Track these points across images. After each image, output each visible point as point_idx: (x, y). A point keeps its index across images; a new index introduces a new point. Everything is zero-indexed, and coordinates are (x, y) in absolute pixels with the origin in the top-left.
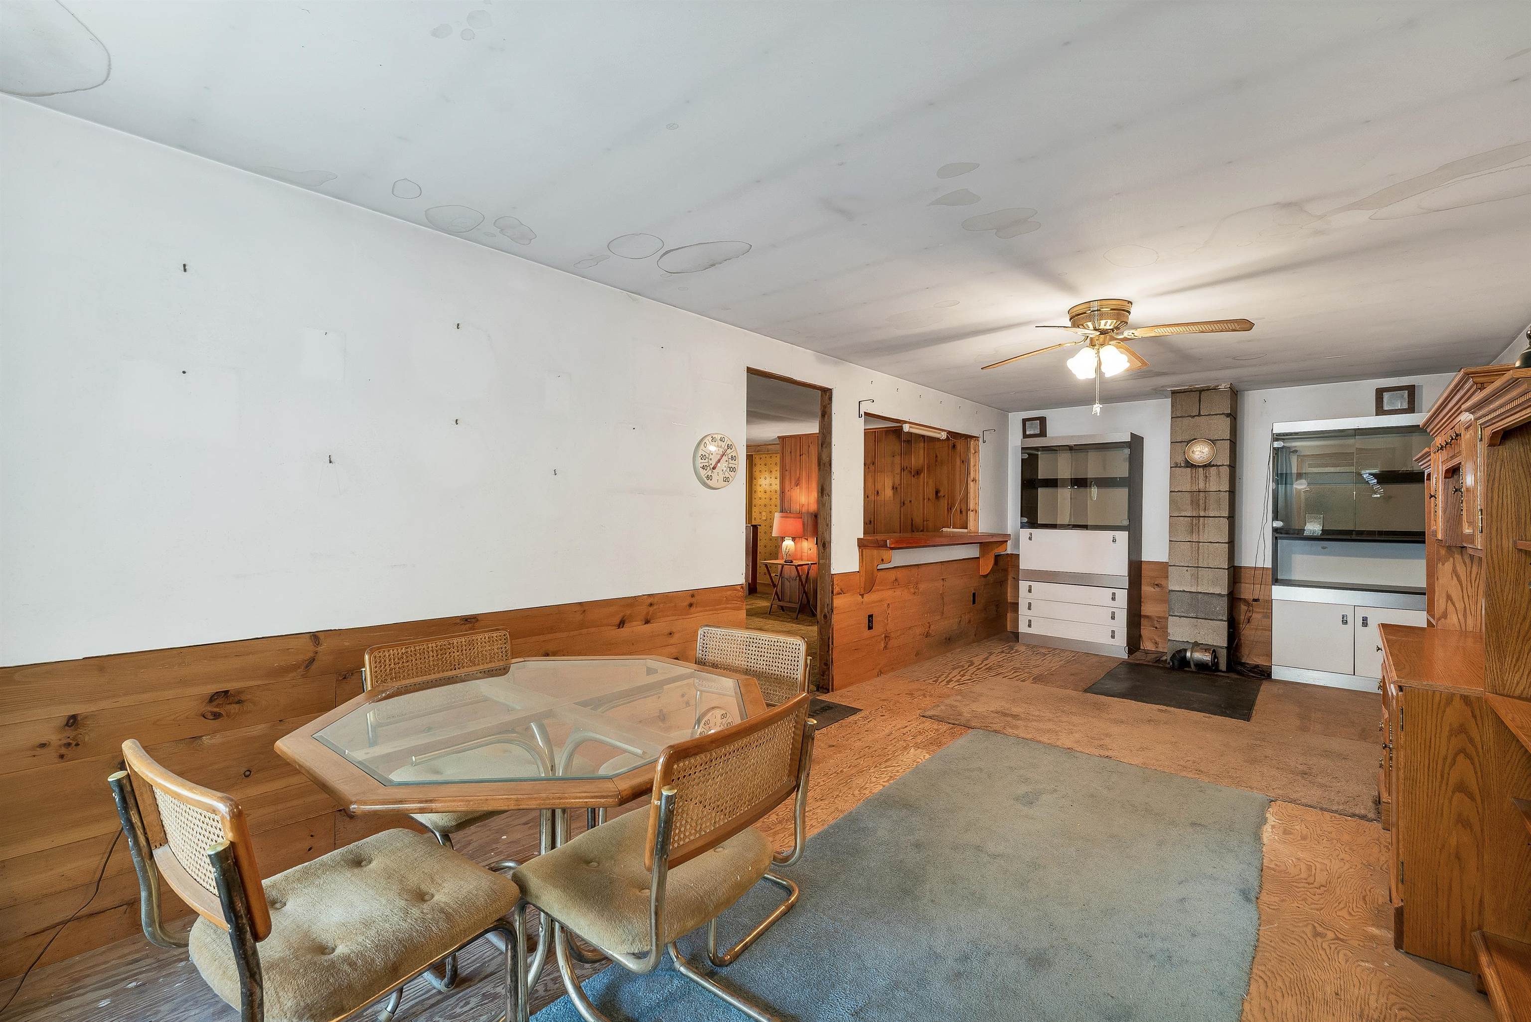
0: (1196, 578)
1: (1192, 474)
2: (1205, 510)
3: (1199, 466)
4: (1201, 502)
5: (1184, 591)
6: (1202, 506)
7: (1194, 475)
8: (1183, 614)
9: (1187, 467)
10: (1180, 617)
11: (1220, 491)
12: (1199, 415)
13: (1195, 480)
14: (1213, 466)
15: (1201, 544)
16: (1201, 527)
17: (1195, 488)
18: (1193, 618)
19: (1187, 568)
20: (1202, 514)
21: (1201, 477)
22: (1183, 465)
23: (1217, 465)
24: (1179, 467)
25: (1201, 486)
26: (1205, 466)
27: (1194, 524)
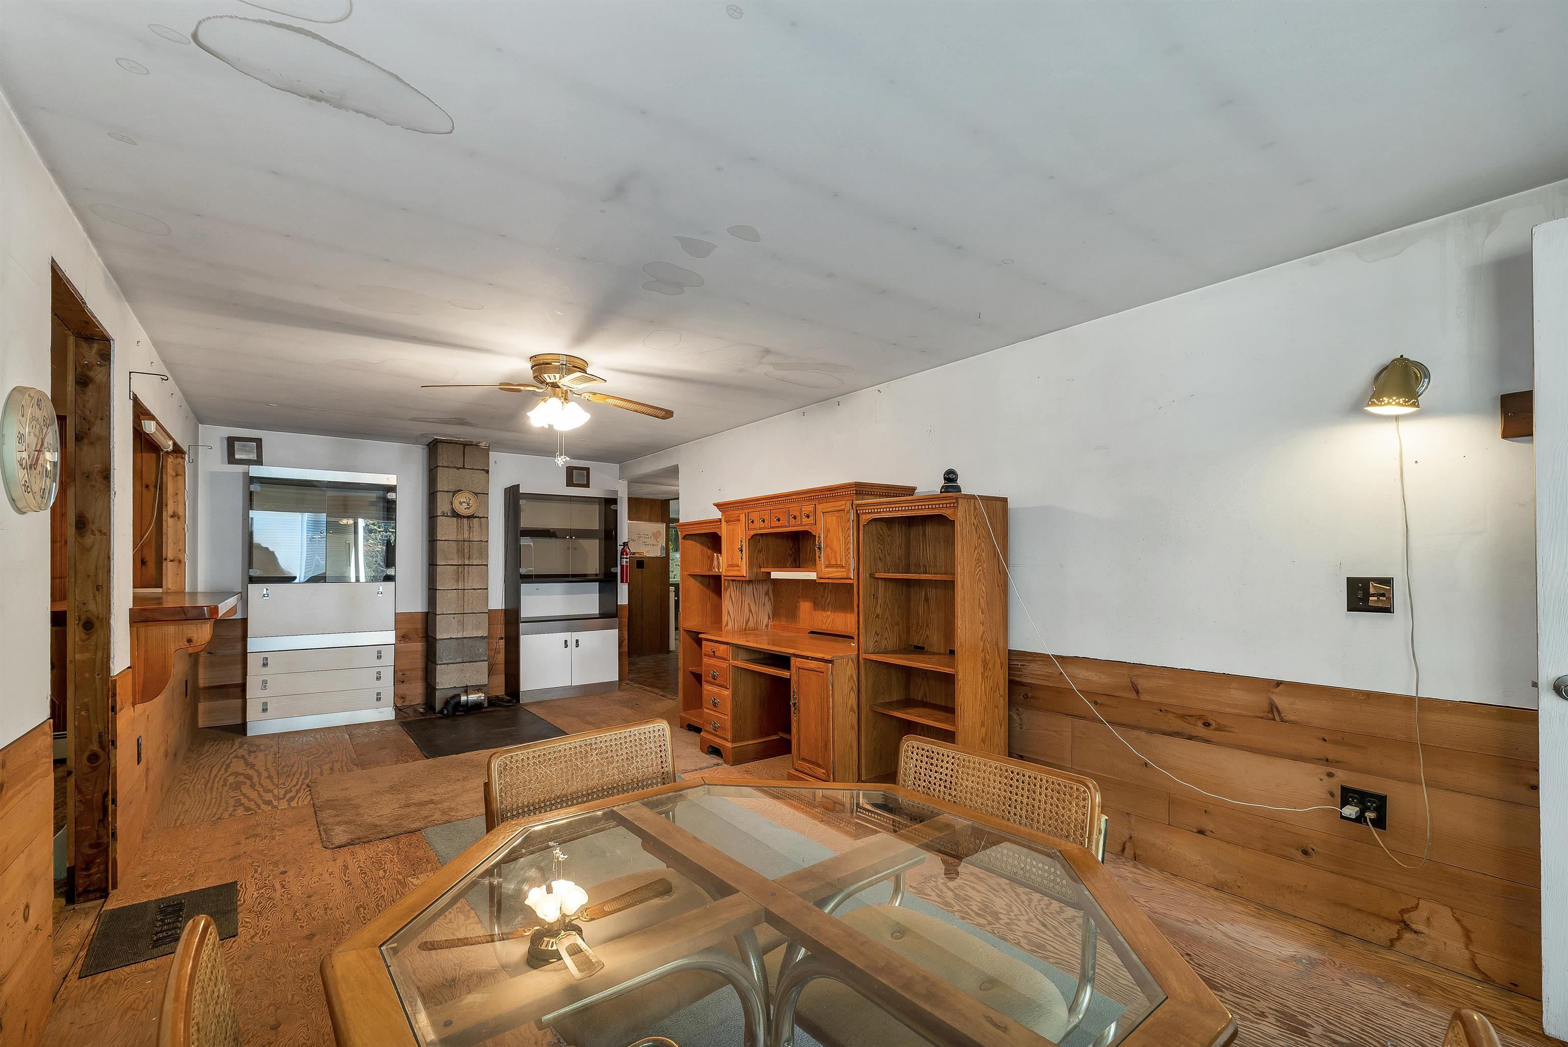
0: (462, 624)
1: (458, 524)
2: (469, 558)
3: (464, 517)
4: (466, 551)
5: (451, 638)
6: (467, 555)
7: (459, 525)
8: (451, 661)
9: (453, 517)
10: (448, 664)
11: (481, 541)
12: (464, 468)
13: (459, 528)
14: (476, 517)
15: (466, 591)
16: (466, 575)
17: (460, 538)
18: (459, 663)
19: (453, 615)
20: (467, 562)
21: (466, 527)
22: (449, 514)
23: (479, 517)
24: (446, 516)
25: (466, 536)
26: (468, 517)
27: (460, 572)
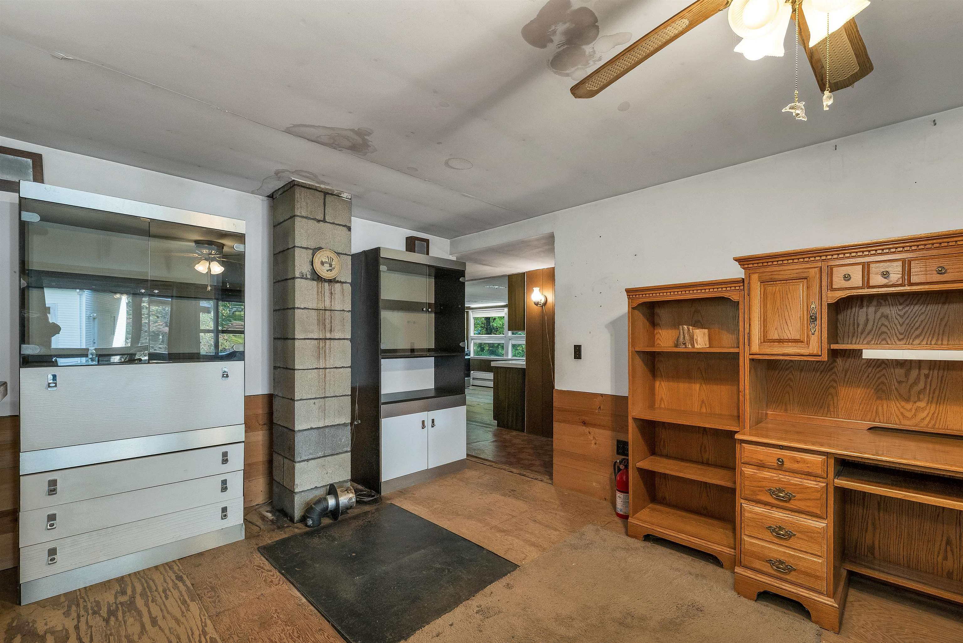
0: (323, 410)
1: (318, 288)
2: (331, 331)
3: (325, 281)
4: (327, 321)
5: (312, 428)
6: (328, 326)
7: (320, 290)
8: (311, 457)
9: (313, 280)
10: (308, 460)
11: (343, 310)
12: (324, 221)
13: (321, 294)
14: (338, 282)
15: (327, 370)
16: (327, 351)
17: (321, 306)
18: (320, 457)
19: (314, 401)
20: (328, 336)
21: (327, 294)
22: (309, 277)
23: (341, 282)
24: (304, 278)
25: (327, 304)
26: (330, 281)
27: (321, 347)
